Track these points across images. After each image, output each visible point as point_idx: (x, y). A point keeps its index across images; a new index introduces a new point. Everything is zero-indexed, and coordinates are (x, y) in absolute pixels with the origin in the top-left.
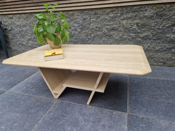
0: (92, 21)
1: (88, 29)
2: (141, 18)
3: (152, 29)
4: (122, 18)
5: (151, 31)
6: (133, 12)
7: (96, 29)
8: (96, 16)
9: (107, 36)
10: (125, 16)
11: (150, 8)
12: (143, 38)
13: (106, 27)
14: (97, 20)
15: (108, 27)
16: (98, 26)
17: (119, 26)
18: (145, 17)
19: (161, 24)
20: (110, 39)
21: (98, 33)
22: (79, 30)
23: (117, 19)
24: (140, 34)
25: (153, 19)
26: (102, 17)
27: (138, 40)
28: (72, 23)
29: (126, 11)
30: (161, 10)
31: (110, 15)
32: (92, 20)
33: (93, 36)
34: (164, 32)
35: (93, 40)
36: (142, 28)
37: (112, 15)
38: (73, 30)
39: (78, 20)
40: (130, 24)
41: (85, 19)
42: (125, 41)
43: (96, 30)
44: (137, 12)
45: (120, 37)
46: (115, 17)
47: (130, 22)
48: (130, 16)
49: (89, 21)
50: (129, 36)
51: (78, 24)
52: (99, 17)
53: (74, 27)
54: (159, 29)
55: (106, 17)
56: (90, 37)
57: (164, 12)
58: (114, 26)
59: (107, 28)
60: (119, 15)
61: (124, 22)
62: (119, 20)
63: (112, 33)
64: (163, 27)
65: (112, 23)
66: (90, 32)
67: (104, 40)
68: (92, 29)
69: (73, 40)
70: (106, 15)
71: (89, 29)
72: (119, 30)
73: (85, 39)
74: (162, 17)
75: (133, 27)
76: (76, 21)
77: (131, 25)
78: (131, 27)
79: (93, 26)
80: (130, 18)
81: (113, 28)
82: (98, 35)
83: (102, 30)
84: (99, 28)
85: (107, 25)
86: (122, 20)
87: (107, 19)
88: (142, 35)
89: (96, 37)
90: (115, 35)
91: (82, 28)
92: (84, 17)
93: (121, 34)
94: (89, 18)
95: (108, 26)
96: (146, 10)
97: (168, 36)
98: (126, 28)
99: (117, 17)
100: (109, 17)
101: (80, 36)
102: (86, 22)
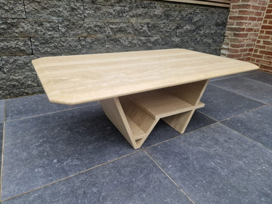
0: (88, 14)
1: (80, 27)
2: (151, 17)
3: (161, 32)
4: (131, 13)
5: (160, 34)
6: (143, 8)
7: (95, 28)
8: (95, 6)
9: (112, 40)
10: (134, 12)
11: (159, 5)
12: (153, 43)
13: (111, 26)
14: (95, 12)
15: (114, 27)
16: (99, 24)
17: (128, 26)
18: (155, 16)
19: (168, 26)
20: (117, 46)
21: (98, 35)
22: (63, 30)
23: (124, 15)
24: (150, 38)
25: (162, 20)
26: (104, 10)
27: (149, 45)
28: (44, 15)
29: (135, 5)
30: (168, 9)
31: (116, 8)
32: (88, 12)
33: (89, 41)
34: (170, 35)
35: (91, 47)
36: (153, 30)
37: (118, 8)
38: (48, 30)
39: (61, 9)
40: (141, 23)
41: (73, 9)
42: (135, 48)
43: (95, 31)
44: (147, 8)
45: (130, 42)
46: (123, 12)
47: (140, 20)
48: (141, 13)
49: (81, 14)
50: (140, 40)
51: (59, 16)
52: (99, 9)
53: (50, 22)
54: (167, 32)
55: (109, 10)
56: (84, 43)
57: (170, 12)
58: (122, 25)
59: (112, 28)
60: (127, 9)
61: (133, 20)
62: (128, 16)
63: (118, 35)
64: (170, 29)
65: (118, 20)
66: (85, 34)
67: (108, 47)
68: (88, 29)
69: (49, 50)
70: (110, 7)
71: (82, 28)
72: (128, 31)
73: (76, 47)
74: (168, 17)
75: (144, 28)
76: (55, 11)
77: (142, 26)
78: (141, 29)
79: (89, 23)
80: (140, 15)
81: (121, 28)
82: (99, 40)
83: (105, 31)
84: (100, 28)
85: (112, 23)
86: (131, 17)
87: (111, 14)
88: (152, 39)
89: (96, 43)
90: (123, 39)
91: (68, 25)
92: (72, 5)
93: (130, 38)
94: (82, 8)
95: (112, 25)
96: (156, 7)
97: (173, 40)
98: (136, 30)
99: (124, 13)
100: (114, 11)
101: (64, 42)
102: (76, 15)
